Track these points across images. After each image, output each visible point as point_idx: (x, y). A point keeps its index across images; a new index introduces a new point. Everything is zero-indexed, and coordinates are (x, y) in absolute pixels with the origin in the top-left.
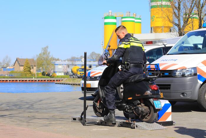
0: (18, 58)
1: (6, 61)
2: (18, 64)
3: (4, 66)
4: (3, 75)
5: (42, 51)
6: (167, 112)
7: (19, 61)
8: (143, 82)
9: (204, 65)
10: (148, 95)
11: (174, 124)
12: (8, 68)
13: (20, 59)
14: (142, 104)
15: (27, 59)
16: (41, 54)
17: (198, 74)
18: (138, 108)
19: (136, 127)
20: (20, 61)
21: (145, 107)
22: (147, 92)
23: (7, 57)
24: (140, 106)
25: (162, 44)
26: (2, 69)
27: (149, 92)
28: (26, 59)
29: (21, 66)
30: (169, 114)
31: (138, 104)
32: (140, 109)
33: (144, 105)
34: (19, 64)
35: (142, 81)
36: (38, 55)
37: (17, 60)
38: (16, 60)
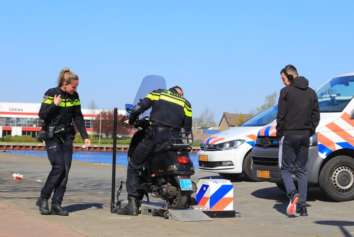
0: (227, 113)
1: (205, 117)
2: (226, 122)
3: (206, 125)
4: (200, 141)
5: (266, 101)
6: (225, 197)
7: (228, 117)
8: (170, 152)
9: (330, 130)
10: (173, 171)
11: (237, 215)
12: (211, 129)
13: (230, 114)
14: (168, 184)
15: (241, 114)
16: (265, 106)
17: (319, 143)
18: (162, 189)
19: (170, 217)
20: (230, 118)
21: (173, 187)
22: (172, 166)
23: (207, 111)
24: (166, 186)
25: (328, 96)
26: (202, 130)
27: (175, 167)
28: (238, 115)
29: (231, 126)
30: (229, 200)
31: (164, 184)
32: (164, 190)
33: (170, 184)
34: (228, 122)
35: (169, 150)
36: (260, 108)
37: (224, 116)
38: (222, 116)
